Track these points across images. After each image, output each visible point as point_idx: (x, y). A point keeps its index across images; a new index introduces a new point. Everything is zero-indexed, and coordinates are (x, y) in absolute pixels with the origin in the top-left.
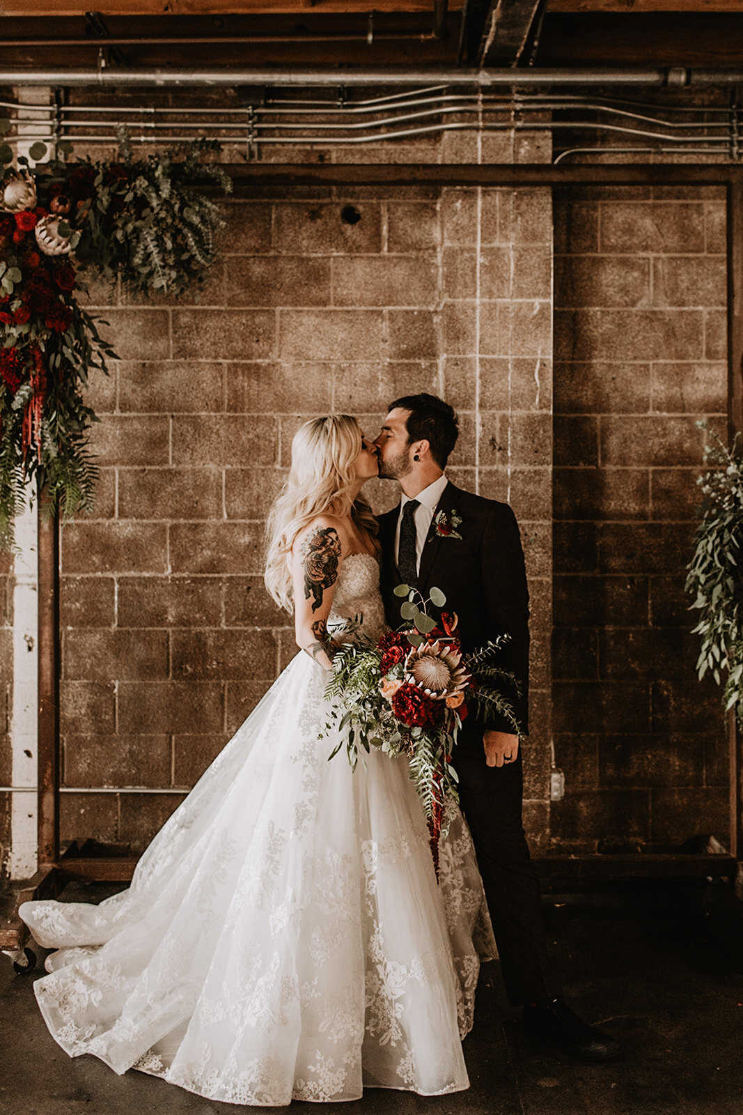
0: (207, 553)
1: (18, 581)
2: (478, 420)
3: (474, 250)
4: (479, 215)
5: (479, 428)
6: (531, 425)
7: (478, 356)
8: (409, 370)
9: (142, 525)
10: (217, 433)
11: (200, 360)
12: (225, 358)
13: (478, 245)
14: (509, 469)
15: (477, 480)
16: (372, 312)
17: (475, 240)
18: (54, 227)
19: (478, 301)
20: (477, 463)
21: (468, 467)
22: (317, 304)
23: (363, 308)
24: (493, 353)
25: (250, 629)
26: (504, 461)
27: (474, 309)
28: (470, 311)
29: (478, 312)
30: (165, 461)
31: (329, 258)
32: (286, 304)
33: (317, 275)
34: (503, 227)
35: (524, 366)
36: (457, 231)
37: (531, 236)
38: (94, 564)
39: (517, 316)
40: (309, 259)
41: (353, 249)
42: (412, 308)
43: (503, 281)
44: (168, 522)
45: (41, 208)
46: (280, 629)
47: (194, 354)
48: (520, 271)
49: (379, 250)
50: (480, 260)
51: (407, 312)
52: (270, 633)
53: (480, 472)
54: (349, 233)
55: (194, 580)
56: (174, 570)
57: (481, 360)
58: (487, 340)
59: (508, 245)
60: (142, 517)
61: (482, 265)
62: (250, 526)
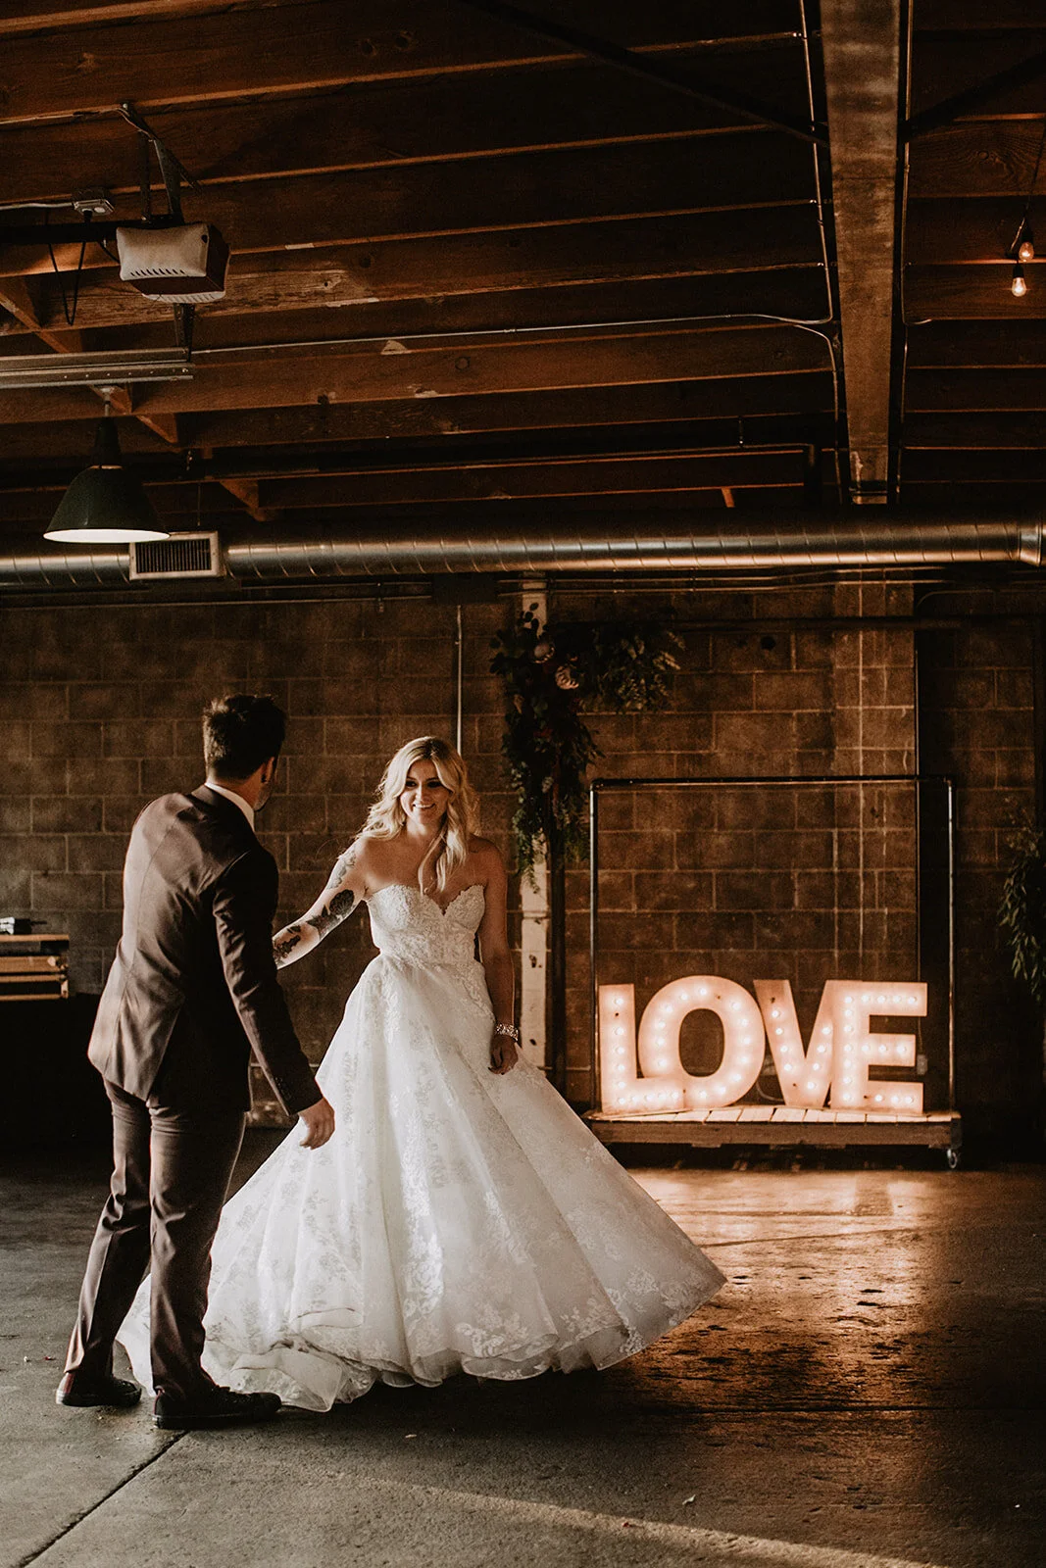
0: (663, 895)
1: (525, 915)
2: (862, 794)
3: (857, 671)
4: (861, 645)
5: (862, 801)
6: (901, 798)
7: (861, 748)
8: (813, 758)
9: (614, 874)
10: (670, 806)
11: (657, 752)
12: (675, 749)
13: (861, 667)
14: (885, 831)
15: (861, 839)
16: (784, 714)
17: (858, 663)
18: (567, 672)
19: (860, 708)
20: (861, 826)
21: (855, 830)
22: (743, 708)
23: (778, 711)
24: (872, 746)
25: (695, 951)
26: (881, 824)
27: (858, 714)
28: (855, 716)
29: (861, 717)
30: (631, 826)
31: (751, 674)
32: (720, 709)
33: (745, 688)
34: (878, 654)
35: (895, 756)
36: (845, 658)
37: (898, 660)
38: (580, 903)
39: (889, 720)
40: (739, 675)
41: (770, 669)
42: (815, 711)
43: (880, 693)
44: (634, 872)
45: (559, 659)
46: (718, 951)
47: (653, 747)
48: (891, 686)
49: (789, 668)
50: (862, 678)
51: (810, 714)
52: (709, 954)
53: (863, 833)
54: (767, 655)
55: (653, 915)
56: (639, 907)
57: (863, 751)
58: (868, 737)
59: (883, 667)
60: (614, 868)
61: (863, 682)
62: (695, 875)
